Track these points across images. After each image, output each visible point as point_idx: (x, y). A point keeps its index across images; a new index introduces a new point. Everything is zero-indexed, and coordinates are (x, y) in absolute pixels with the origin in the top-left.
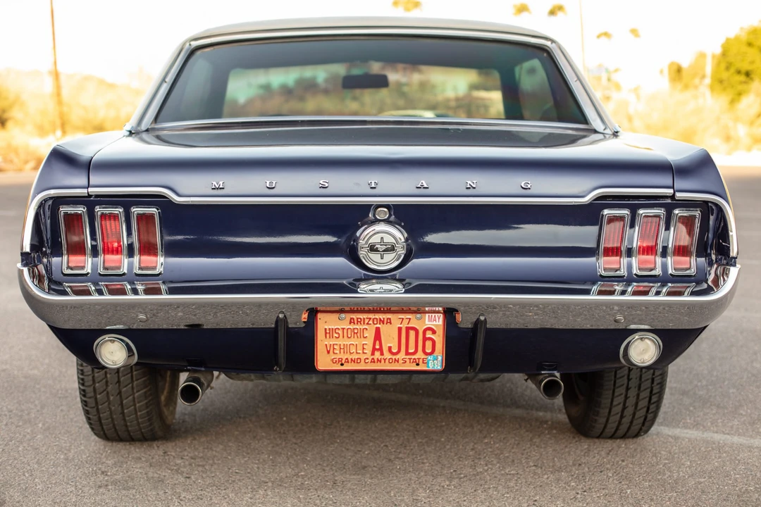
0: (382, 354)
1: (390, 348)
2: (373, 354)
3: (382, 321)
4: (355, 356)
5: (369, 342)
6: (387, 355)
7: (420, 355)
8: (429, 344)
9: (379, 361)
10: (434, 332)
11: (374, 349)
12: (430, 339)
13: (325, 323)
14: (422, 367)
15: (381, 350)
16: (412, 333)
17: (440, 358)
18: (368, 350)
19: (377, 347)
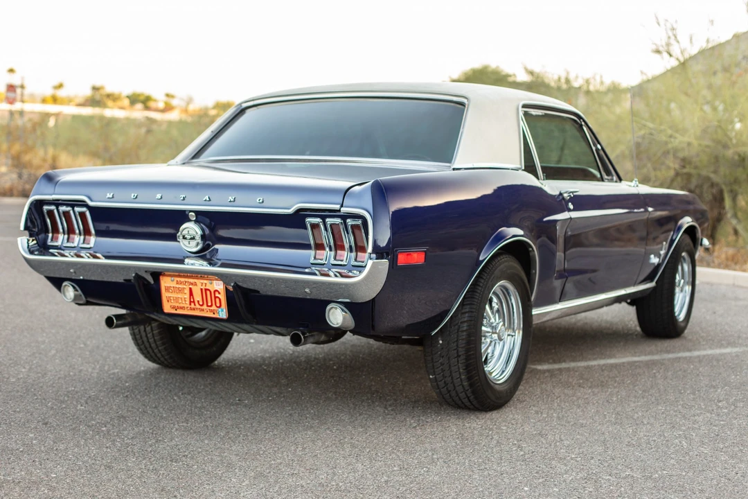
0: (195, 305)
1: (198, 301)
2: (190, 304)
3: (192, 284)
4: (182, 305)
5: (187, 296)
6: (198, 306)
7: (214, 307)
8: (217, 300)
9: (194, 309)
10: (219, 293)
11: (190, 302)
12: (218, 297)
13: (165, 282)
14: (216, 316)
15: (194, 302)
16: (208, 292)
17: (225, 310)
18: (188, 302)
19: (192, 300)
